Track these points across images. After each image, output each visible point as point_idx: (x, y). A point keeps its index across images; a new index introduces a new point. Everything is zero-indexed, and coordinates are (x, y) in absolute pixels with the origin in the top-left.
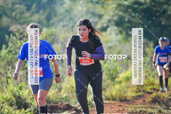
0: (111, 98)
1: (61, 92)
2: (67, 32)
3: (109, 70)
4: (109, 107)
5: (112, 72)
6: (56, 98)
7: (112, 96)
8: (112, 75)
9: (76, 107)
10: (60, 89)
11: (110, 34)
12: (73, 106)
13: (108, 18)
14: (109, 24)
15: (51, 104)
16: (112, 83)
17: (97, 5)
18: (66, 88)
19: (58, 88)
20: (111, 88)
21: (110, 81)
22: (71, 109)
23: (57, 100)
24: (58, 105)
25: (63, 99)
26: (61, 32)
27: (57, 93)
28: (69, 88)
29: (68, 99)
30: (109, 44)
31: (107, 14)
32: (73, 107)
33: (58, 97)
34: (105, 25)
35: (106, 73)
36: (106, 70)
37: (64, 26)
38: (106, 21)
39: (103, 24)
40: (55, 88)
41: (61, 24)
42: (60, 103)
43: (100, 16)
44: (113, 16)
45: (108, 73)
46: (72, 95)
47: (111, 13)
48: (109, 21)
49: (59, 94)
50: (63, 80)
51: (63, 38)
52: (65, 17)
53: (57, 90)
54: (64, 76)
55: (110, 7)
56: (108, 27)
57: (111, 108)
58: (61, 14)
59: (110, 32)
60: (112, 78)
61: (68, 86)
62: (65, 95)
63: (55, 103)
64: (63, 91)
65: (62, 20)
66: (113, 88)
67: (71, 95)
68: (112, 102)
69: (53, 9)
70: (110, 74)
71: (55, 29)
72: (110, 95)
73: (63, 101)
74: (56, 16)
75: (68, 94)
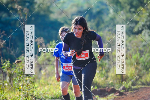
0: (146, 83)
1: (108, 79)
2: (112, 35)
3: (144, 63)
4: (145, 90)
5: (146, 64)
6: (105, 84)
7: (147, 82)
8: (147, 66)
9: (119, 90)
10: (107, 77)
11: (144, 35)
12: (117, 89)
13: (143, 23)
14: (144, 28)
15: (101, 88)
16: (147, 72)
17: (134, 14)
18: (112, 76)
19: (105, 77)
20: (146, 76)
21: (145, 71)
22: (116, 92)
23: (105, 86)
24: (106, 89)
25: (110, 84)
26: (107, 35)
27: (105, 80)
28: (114, 77)
29: (113, 84)
30: (144, 43)
31: (142, 20)
32: (117, 91)
33: (106, 83)
34: (140, 29)
35: (142, 65)
36: (142, 62)
37: (109, 30)
38: (141, 26)
39: (138, 28)
40: (103, 77)
41: (107, 29)
42: (107, 88)
43: (137, 22)
44: (146, 22)
45: (143, 64)
46: (117, 82)
47: (145, 20)
48: (143, 26)
49: (106, 81)
50: (109, 71)
51: (109, 39)
52: (110, 24)
53: (105, 78)
54: (110, 68)
55: (144, 15)
56: (142, 30)
57: (146, 91)
58: (107, 22)
59: (144, 34)
60: (146, 68)
61: (113, 75)
62: (110, 82)
63: (104, 88)
64: (109, 78)
65: (108, 26)
66: (147, 76)
67: (115, 81)
68: (147, 86)
69: (101, 18)
70: (145, 65)
71: (103, 32)
72: (145, 81)
73: (110, 86)
74: (103, 22)
75: (114, 80)
